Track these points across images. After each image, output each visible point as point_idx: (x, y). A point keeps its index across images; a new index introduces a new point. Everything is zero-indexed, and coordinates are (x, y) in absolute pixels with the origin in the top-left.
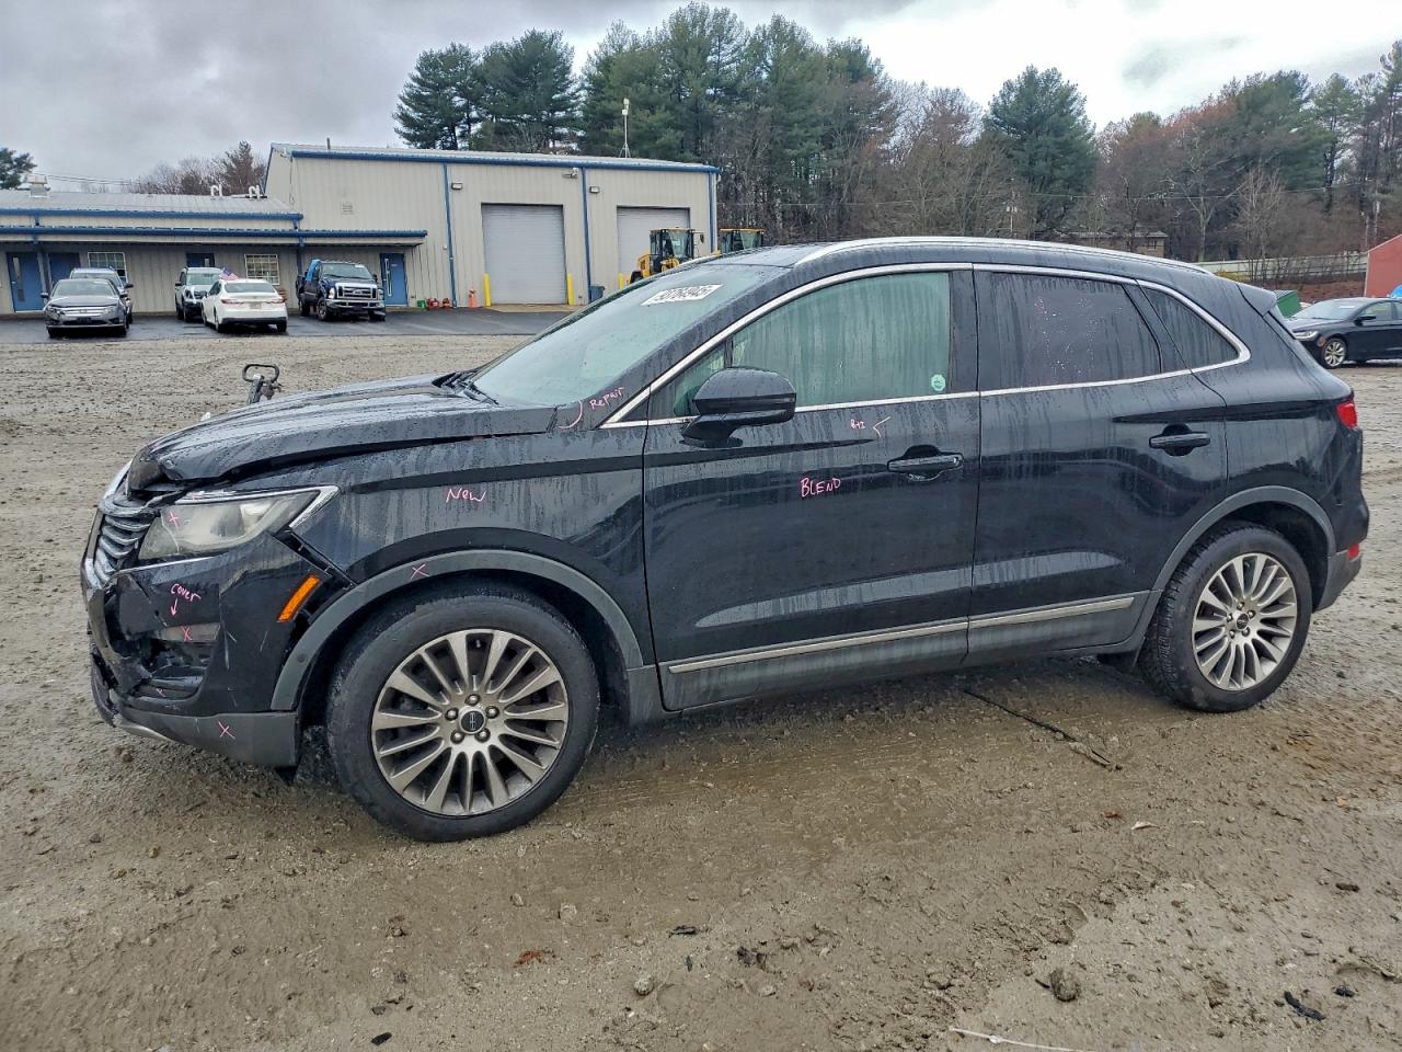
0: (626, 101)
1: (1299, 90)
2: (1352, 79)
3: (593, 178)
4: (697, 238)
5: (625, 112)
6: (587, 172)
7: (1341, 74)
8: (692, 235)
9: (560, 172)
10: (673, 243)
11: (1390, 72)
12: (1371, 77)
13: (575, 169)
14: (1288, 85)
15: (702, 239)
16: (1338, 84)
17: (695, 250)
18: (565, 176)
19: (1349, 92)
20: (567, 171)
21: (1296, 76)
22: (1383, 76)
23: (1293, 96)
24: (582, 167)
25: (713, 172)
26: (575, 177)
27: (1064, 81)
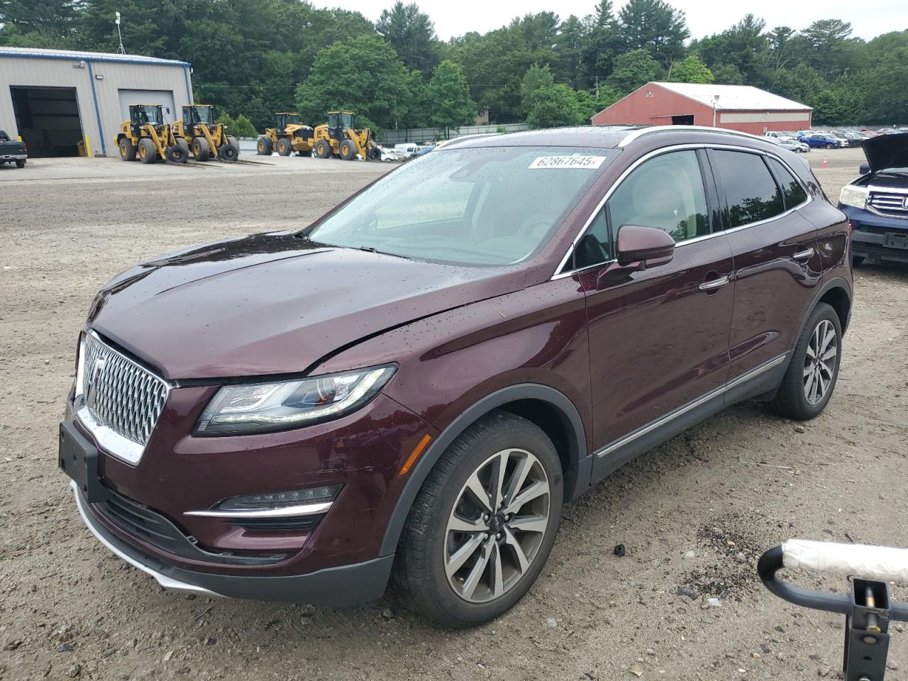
0: (118, 14)
1: (554, 22)
2: (580, 18)
3: (97, 69)
4: (164, 111)
5: (118, 22)
6: (92, 65)
7: (574, 15)
8: (161, 108)
9: (70, 64)
10: (148, 114)
11: (600, 14)
12: (590, 16)
13: (82, 62)
14: (547, 20)
15: (168, 110)
16: (573, 19)
17: (164, 119)
18: (75, 67)
19: (579, 24)
20: (76, 64)
21: (552, 13)
22: (597, 16)
23: (552, 26)
24: (88, 61)
25: (187, 66)
26: (83, 68)
27: (421, 12)
